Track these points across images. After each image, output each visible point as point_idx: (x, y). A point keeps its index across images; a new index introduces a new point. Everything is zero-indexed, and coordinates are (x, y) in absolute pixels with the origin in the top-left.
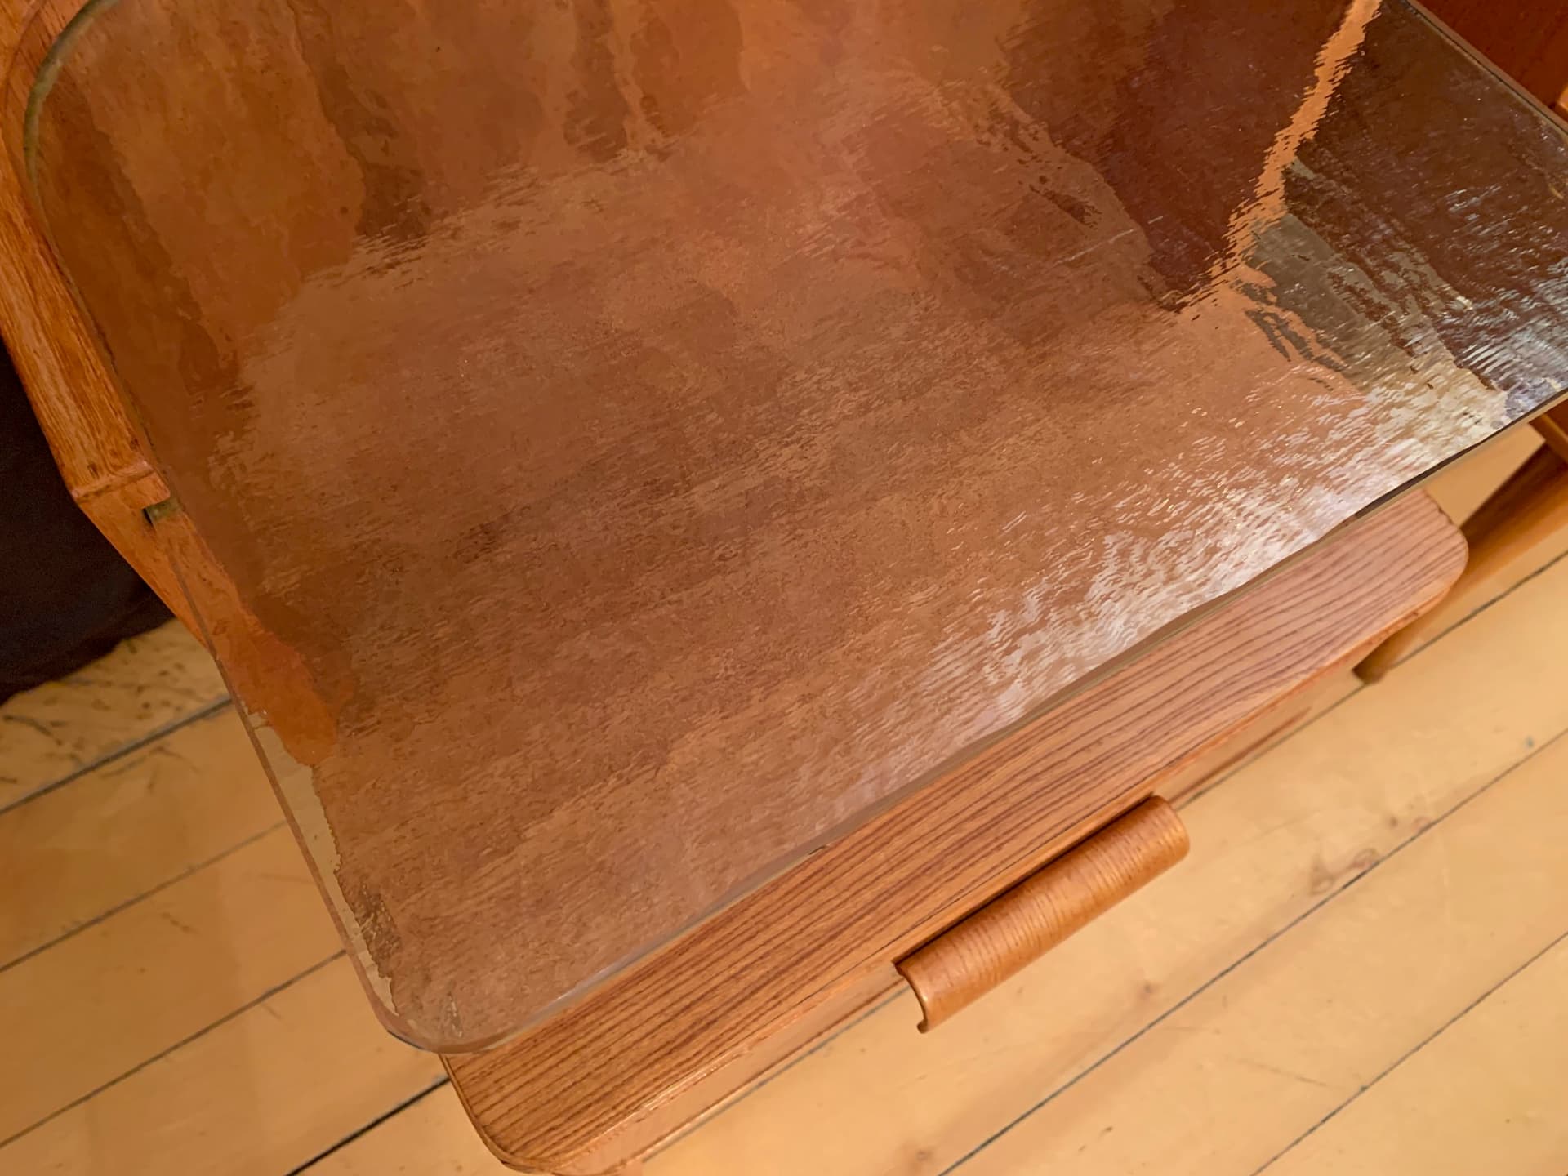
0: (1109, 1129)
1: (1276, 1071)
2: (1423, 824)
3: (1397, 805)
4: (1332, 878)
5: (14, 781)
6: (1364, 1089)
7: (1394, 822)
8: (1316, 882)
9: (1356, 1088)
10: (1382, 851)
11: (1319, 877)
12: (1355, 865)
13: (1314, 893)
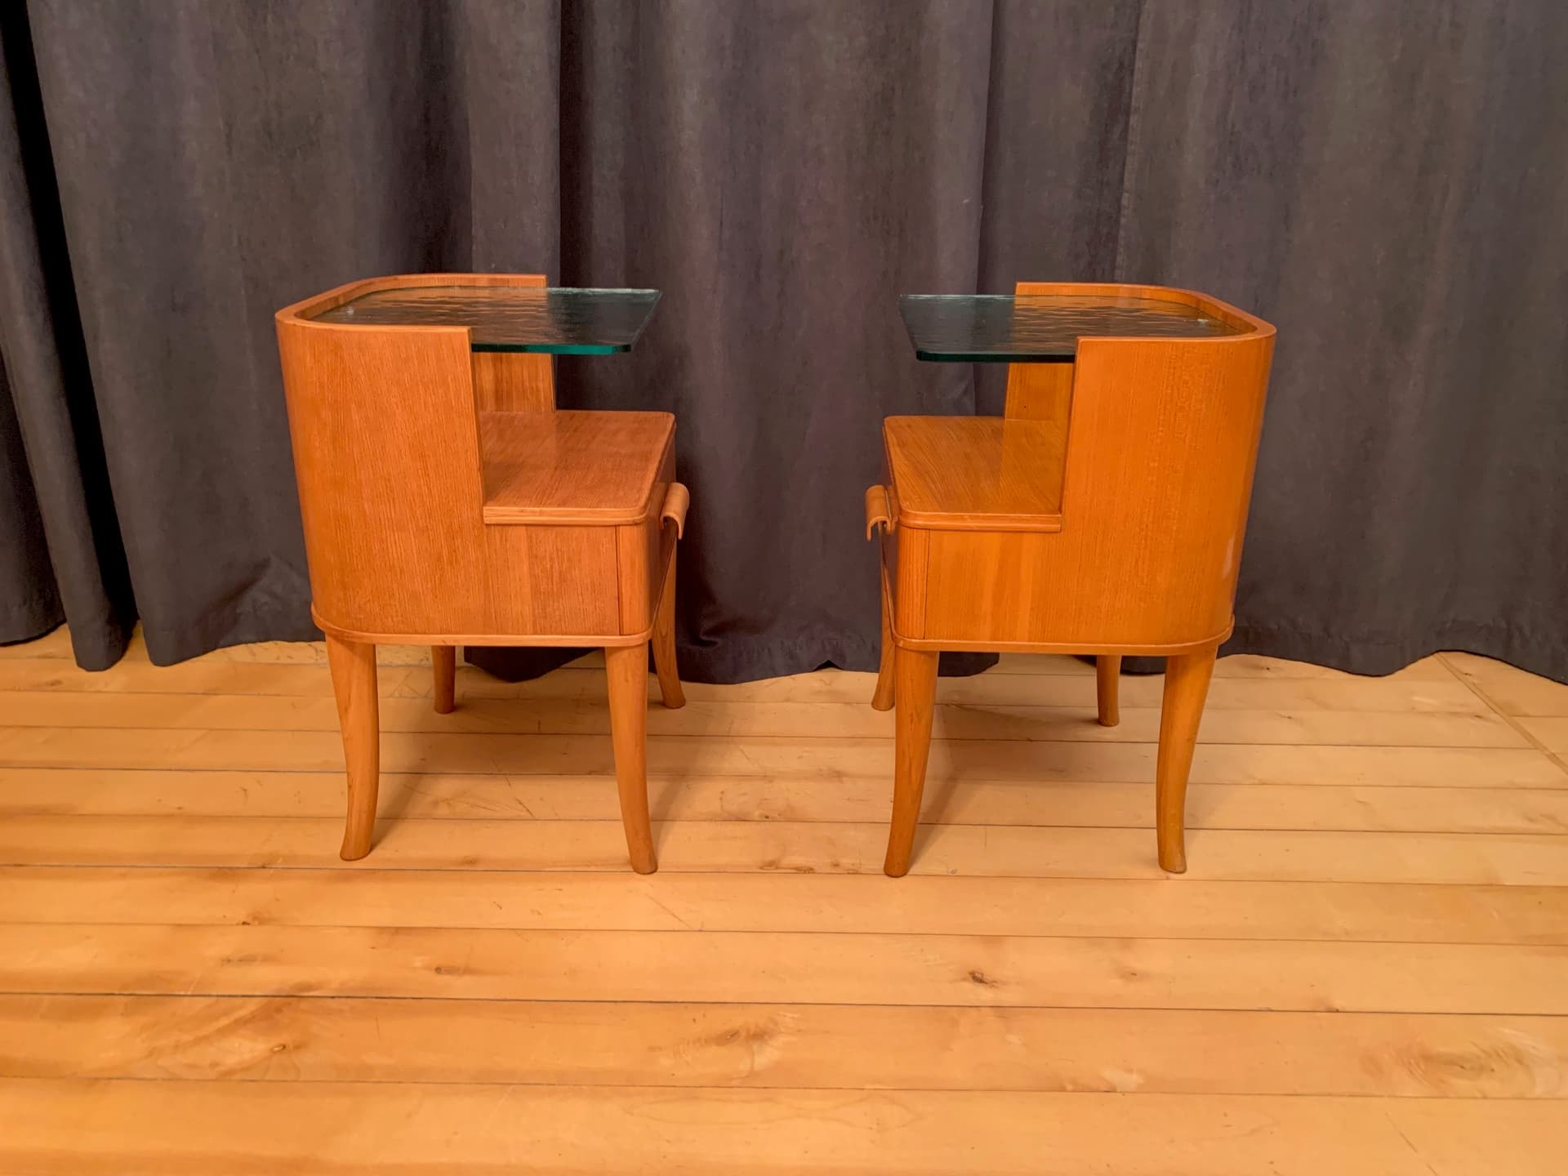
2: (851, 872)
3: (845, 862)
4: (777, 868)
6: (700, 931)
7: (836, 866)
9: (698, 929)
10: (818, 871)
12: (796, 869)
13: (761, 868)
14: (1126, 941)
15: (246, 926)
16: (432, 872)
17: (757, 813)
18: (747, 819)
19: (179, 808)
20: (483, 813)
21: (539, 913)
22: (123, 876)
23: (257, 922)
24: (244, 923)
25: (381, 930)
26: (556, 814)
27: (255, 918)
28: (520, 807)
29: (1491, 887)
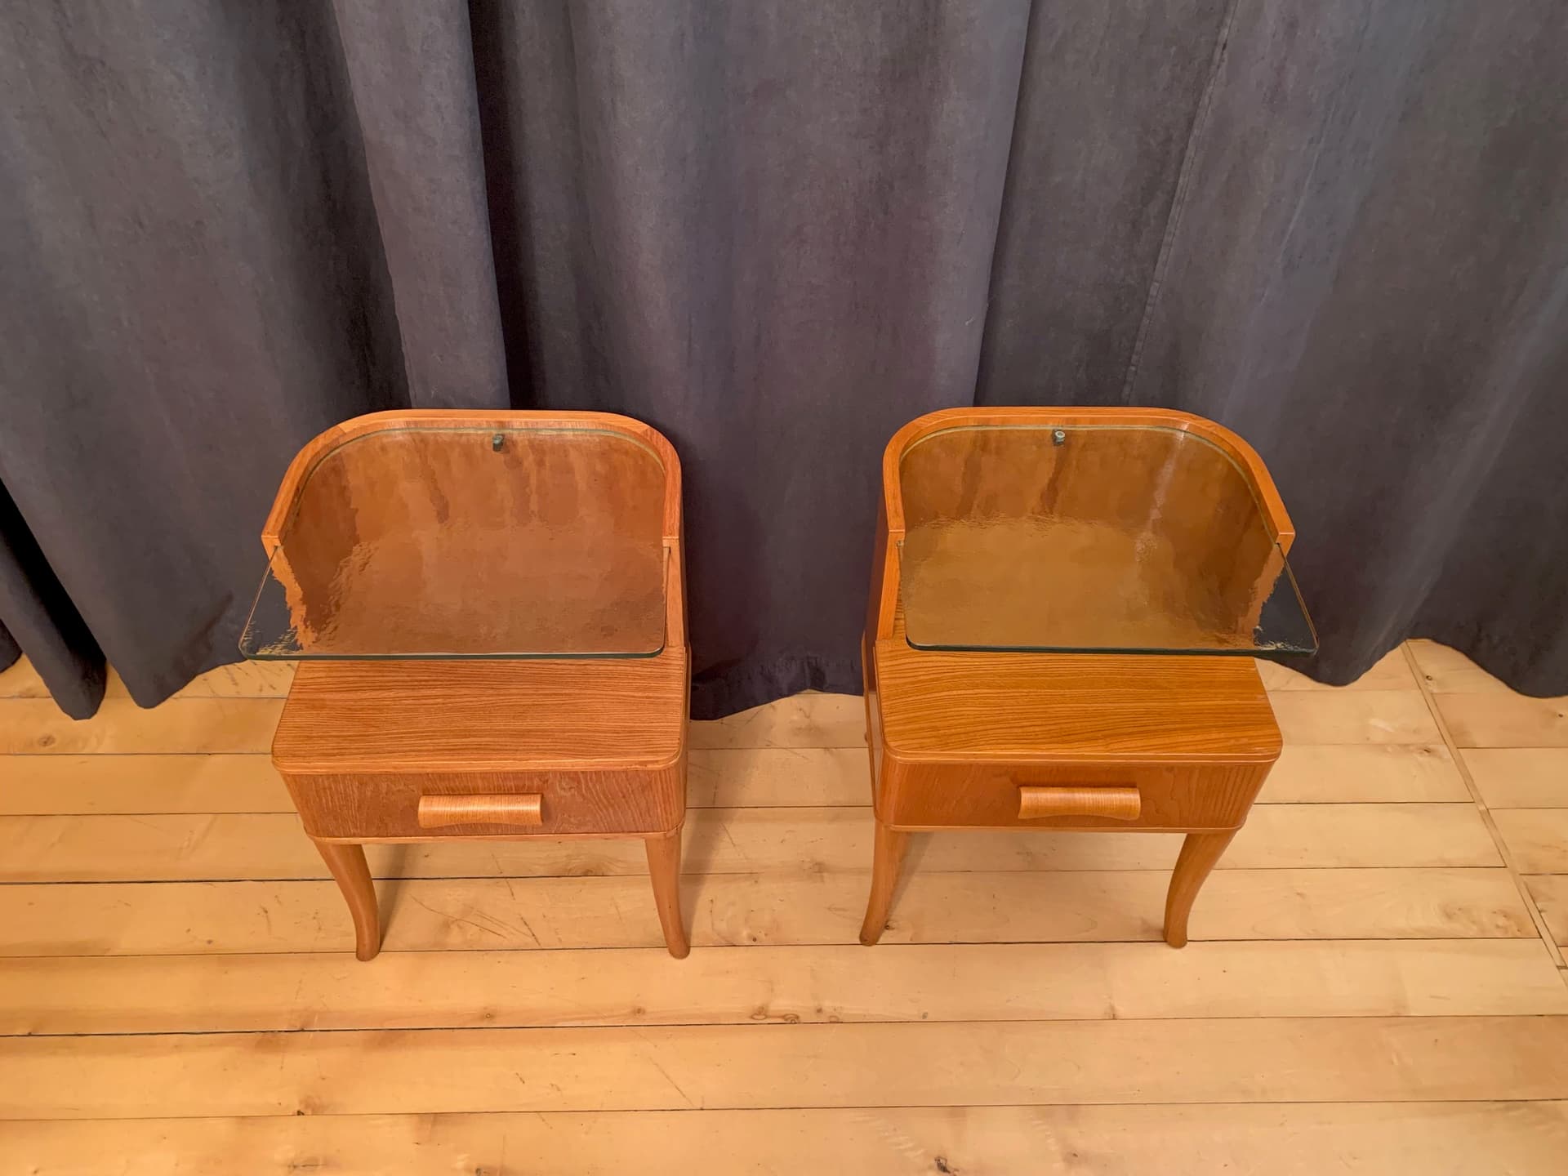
0: (574, 1054)
1: (668, 1077)
2: (833, 1019)
3: (827, 1005)
4: (767, 1017)
5: (274, 689)
6: (702, 1109)
7: (819, 1011)
8: (759, 1013)
9: (699, 1107)
10: (802, 1019)
11: (762, 1011)
12: (783, 1017)
13: (752, 1017)
14: (1072, 1109)
15: (302, 1116)
16: (456, 1031)
17: (745, 933)
18: (735, 943)
19: (210, 942)
20: (491, 940)
21: (559, 1090)
22: (178, 1048)
23: (310, 1112)
24: (299, 1113)
25: (421, 1116)
26: (560, 940)
27: (307, 1106)
28: (525, 929)
29: (1397, 1018)
